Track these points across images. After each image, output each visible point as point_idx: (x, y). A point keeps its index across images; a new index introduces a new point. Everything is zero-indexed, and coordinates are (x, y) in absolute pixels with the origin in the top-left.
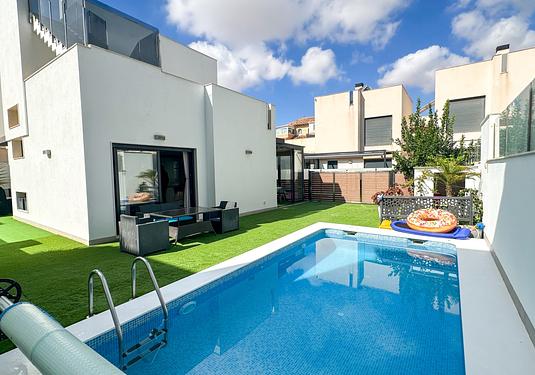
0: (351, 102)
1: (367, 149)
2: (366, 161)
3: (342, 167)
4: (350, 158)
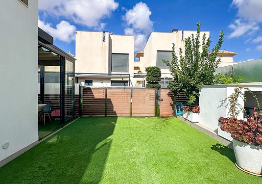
0: (104, 40)
1: (112, 73)
2: (112, 82)
3: (95, 85)
4: (101, 79)
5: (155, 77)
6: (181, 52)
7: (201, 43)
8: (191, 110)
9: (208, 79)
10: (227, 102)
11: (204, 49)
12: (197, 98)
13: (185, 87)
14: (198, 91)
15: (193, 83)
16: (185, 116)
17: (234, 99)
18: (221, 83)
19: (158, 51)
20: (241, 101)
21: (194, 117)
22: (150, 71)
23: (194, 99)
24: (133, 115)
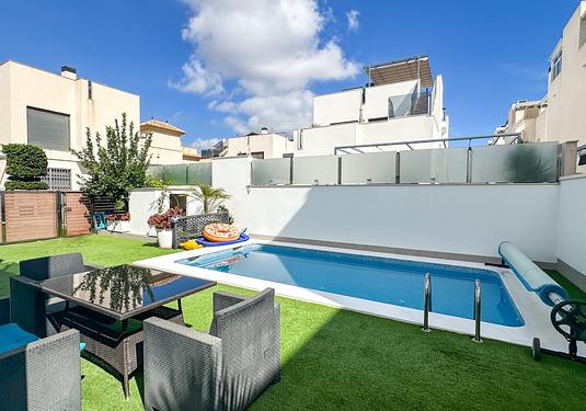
5: (33, 167)
6: (98, 139)
7: (128, 138)
8: (119, 218)
9: (138, 181)
10: (156, 204)
11: (132, 145)
12: (127, 203)
13: (109, 189)
14: (127, 195)
15: (120, 185)
16: (110, 228)
17: (161, 201)
18: (150, 187)
19: (28, 107)
20: (167, 203)
21: (123, 226)
22: (18, 154)
23: (123, 205)
24: (8, 240)
